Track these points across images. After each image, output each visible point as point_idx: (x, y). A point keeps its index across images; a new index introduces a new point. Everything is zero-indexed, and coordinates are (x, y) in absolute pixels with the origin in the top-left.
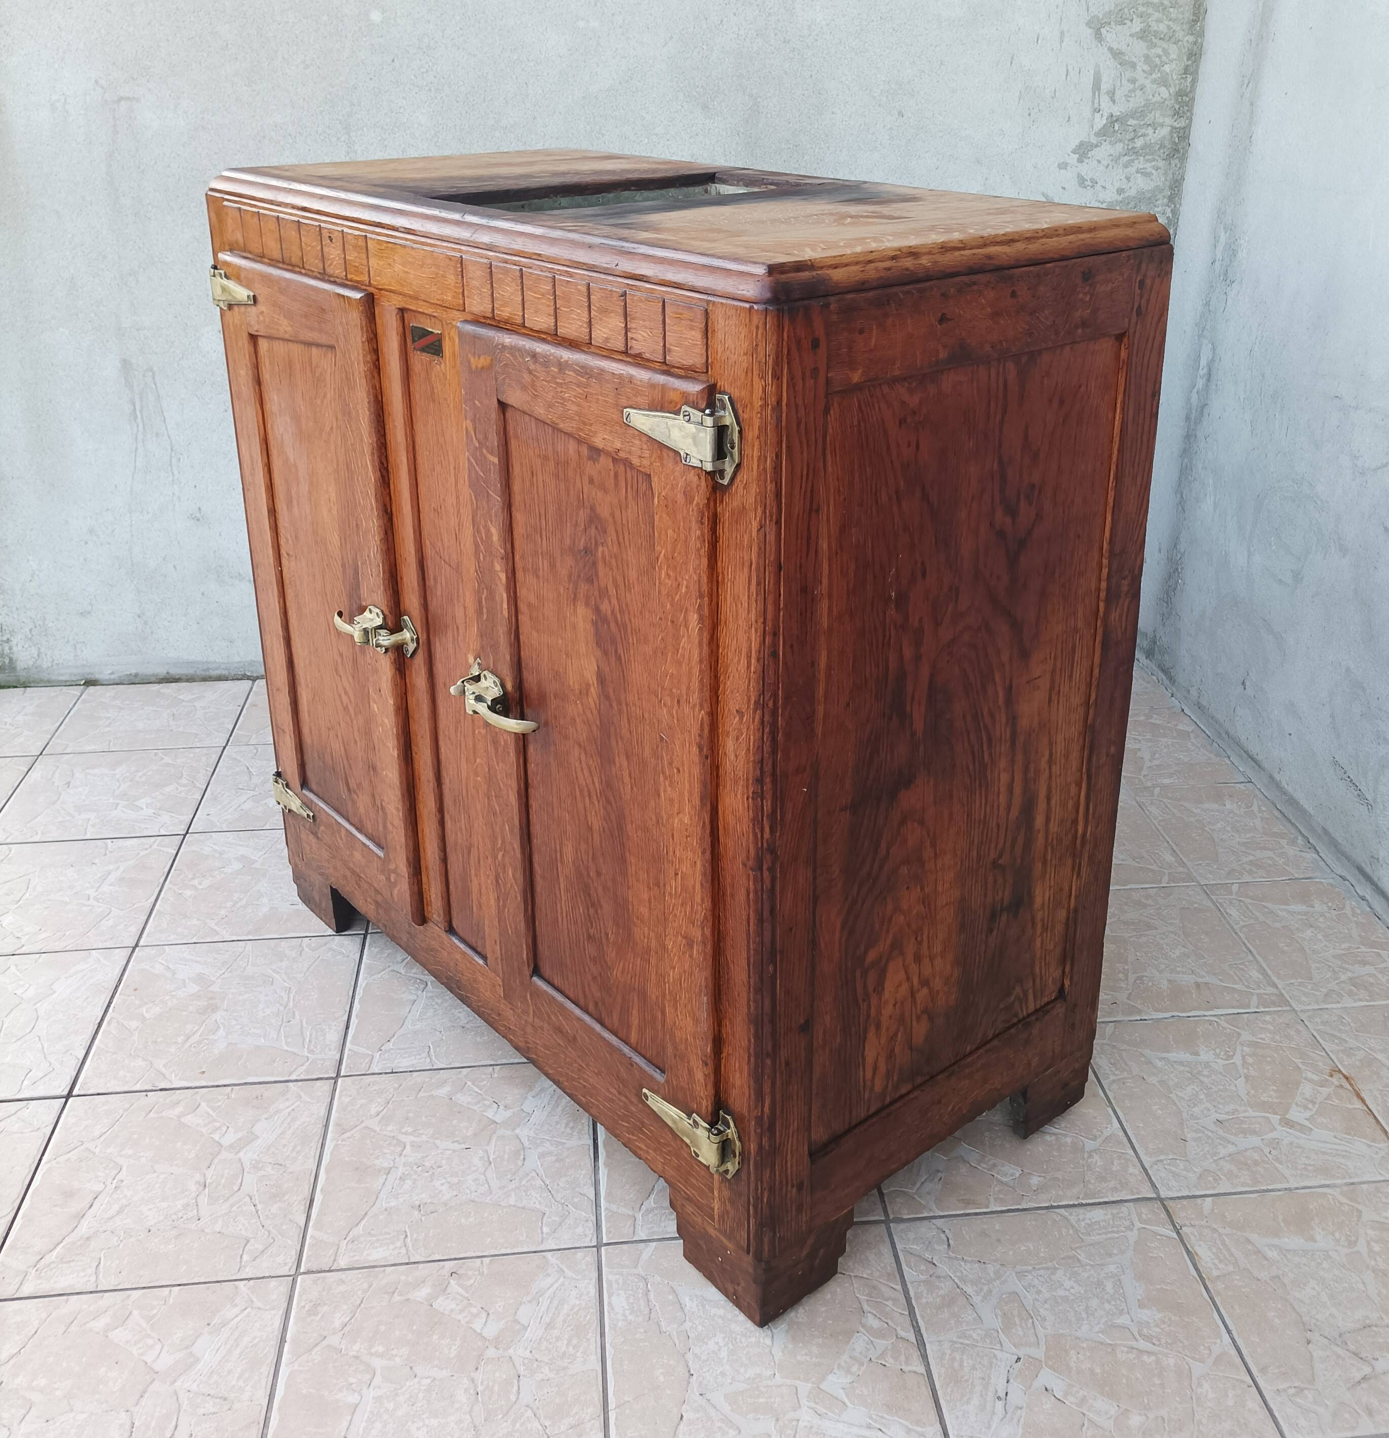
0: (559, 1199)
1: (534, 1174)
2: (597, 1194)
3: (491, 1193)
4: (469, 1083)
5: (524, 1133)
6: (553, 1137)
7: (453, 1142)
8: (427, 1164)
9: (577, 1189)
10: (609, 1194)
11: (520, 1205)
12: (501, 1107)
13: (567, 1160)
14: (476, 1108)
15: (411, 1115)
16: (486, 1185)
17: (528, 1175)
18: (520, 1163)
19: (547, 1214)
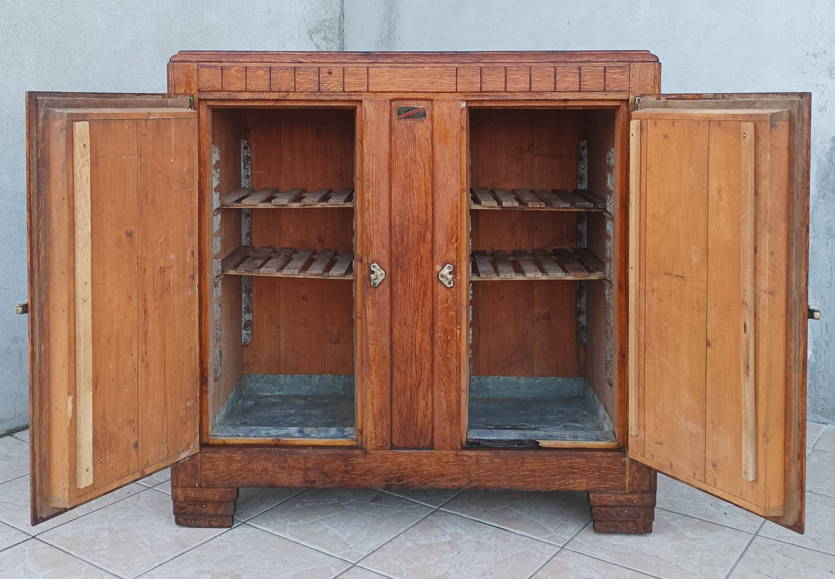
0: (522, 545)
2: (530, 537)
9: (522, 540)
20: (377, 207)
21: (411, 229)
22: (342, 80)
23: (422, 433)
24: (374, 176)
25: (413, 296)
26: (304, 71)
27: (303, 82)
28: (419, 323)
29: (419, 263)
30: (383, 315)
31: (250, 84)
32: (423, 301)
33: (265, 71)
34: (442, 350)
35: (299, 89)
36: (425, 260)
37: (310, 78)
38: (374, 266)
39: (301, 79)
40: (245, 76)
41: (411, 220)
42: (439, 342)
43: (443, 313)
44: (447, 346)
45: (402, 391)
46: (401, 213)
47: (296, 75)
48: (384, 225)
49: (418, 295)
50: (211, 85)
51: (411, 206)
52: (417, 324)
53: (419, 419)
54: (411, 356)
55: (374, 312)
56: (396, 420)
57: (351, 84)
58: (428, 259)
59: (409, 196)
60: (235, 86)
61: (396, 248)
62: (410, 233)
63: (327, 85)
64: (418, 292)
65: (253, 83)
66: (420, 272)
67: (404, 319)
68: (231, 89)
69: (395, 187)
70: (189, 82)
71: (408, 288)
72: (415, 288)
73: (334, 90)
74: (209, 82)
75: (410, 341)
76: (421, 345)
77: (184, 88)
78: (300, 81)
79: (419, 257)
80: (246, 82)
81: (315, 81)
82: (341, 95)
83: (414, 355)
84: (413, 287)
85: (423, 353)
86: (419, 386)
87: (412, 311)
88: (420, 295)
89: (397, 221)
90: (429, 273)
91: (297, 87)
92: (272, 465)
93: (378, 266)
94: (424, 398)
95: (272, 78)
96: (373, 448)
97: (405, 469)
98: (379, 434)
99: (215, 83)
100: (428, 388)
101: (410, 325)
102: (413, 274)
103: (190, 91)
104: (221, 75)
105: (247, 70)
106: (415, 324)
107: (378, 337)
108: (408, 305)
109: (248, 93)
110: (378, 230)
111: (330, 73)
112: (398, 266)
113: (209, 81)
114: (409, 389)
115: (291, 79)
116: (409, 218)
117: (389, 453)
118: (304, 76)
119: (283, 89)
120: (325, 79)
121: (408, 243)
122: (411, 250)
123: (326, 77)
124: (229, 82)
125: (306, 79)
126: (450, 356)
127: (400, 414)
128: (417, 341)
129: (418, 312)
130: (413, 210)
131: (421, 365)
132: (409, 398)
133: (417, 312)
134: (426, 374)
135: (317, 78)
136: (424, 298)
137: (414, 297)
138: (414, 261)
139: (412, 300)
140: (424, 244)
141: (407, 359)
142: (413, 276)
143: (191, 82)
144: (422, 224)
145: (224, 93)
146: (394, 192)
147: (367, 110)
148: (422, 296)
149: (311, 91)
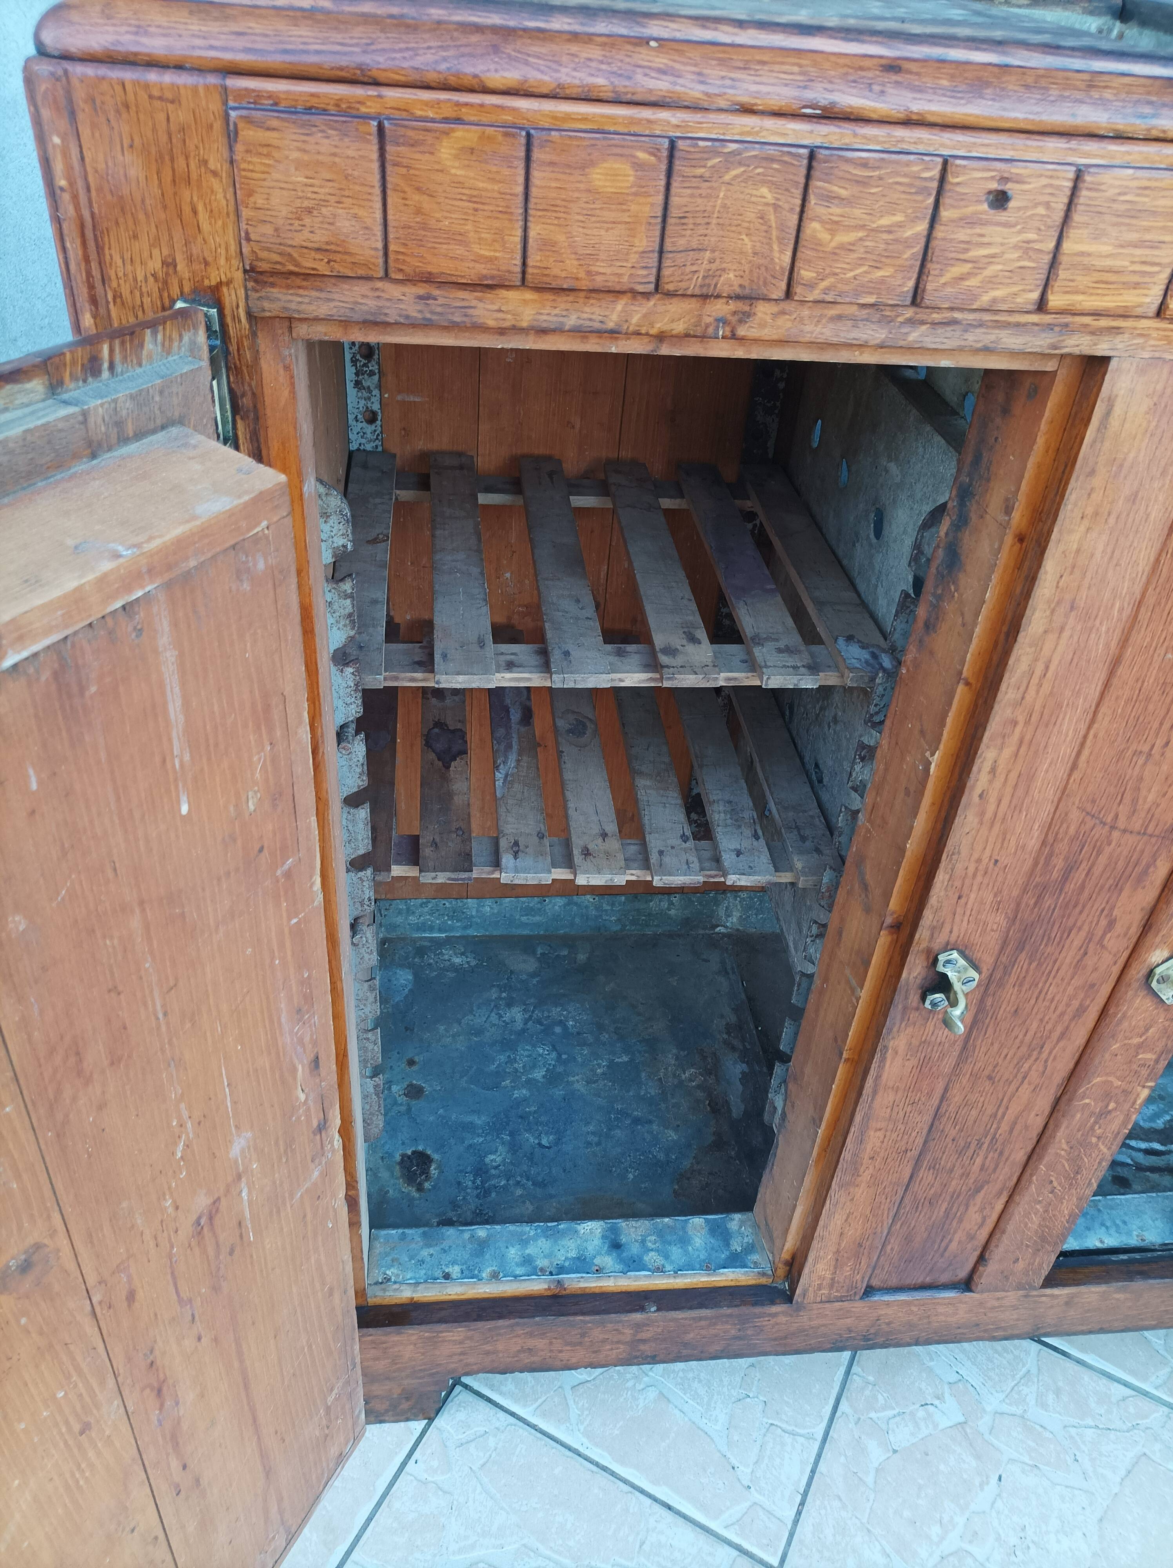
0: (1125, 1428)
1: (1073, 1431)
2: (1126, 1384)
3: (1093, 1494)
4: (873, 1415)
5: (993, 1402)
6: (1013, 1376)
7: (982, 1489)
8: (1013, 1540)
9: (1114, 1400)
10: (1132, 1372)
11: (1123, 1472)
12: (936, 1402)
13: (1060, 1384)
14: (925, 1432)
15: (907, 1513)
16: (1076, 1492)
17: (1071, 1437)
18: (1047, 1434)
19: (1145, 1450)
20: (1020, 792)
21: (1108, 850)
22: (1052, 245)
23: (950, 1264)
24: (1046, 688)
25: (1039, 1016)
26: (862, 182)
27: (842, 247)
28: (1033, 1075)
29: (1096, 939)
30: (935, 1069)
31: (548, 245)
32: (1067, 1028)
33: (638, 166)
34: (1079, 1130)
35: (811, 286)
36: (1119, 928)
37: (885, 221)
38: (948, 962)
39: (834, 226)
40: (520, 189)
41: (1121, 823)
42: (1078, 1115)
43: (1119, 1057)
44: (1096, 1122)
45: (927, 1203)
46: (1094, 801)
47: (812, 200)
48: (1023, 847)
49: (1058, 1012)
50: (320, 238)
51: (1141, 779)
52: (1025, 1078)
53: (954, 1246)
54: (979, 1141)
55: (907, 1063)
56: (892, 1249)
57: (1088, 269)
58: (1129, 928)
59: (1146, 748)
60: (460, 251)
61: (1036, 904)
62: (1102, 860)
63: (966, 268)
64: (1060, 1009)
65: (561, 238)
66: (1090, 961)
67: (990, 1068)
68: (440, 265)
69: (1107, 719)
70: (187, 209)
71: (1033, 1001)
72: (1057, 999)
73: (994, 300)
74: (307, 221)
75: (990, 1110)
76: (1017, 1118)
77: (156, 242)
78: (825, 236)
79: (1104, 922)
80: (525, 229)
81: (907, 243)
82: (1018, 325)
83: (989, 1138)
84: (1049, 996)
85: (1015, 1133)
86: (978, 1190)
87: (1024, 1049)
88: (1063, 1014)
89: (1068, 828)
90: (1115, 963)
91: (805, 273)
92: (546, 1341)
93: (962, 962)
94: (982, 1210)
95: (674, 212)
96: (819, 1299)
97: (888, 1324)
98: (841, 1280)
99: (345, 225)
100: (1000, 1193)
101: (1004, 1079)
102: (1064, 968)
103: (196, 267)
104: (376, 179)
105: (536, 154)
106: (1020, 1076)
107: (901, 1114)
108: (1016, 1037)
109: (529, 295)
110: (996, 861)
111: (1000, 199)
112: (1023, 949)
113: (309, 211)
114: (948, 1198)
115: (782, 228)
116: (1116, 816)
117: (859, 1306)
118: (857, 212)
119: (730, 281)
120: (962, 235)
121: (1083, 887)
122: (1084, 907)
123: (970, 222)
124: (424, 227)
125: (863, 227)
126: (1094, 1140)
127: (908, 1239)
128: (1010, 1111)
129: (1040, 1053)
130: (1144, 792)
131: (1001, 1153)
132: (941, 1213)
133: (1035, 1053)
134: (1006, 1169)
135: (922, 227)
136: (1072, 1020)
137: (1041, 1020)
138: (1083, 934)
139: (1035, 1025)
140: (1135, 889)
141: (968, 1146)
142: (1061, 973)
143: (195, 212)
144: (1157, 832)
145: (394, 291)
146: (1095, 736)
147: (1118, 410)
148: (1067, 1018)
149: (871, 300)
